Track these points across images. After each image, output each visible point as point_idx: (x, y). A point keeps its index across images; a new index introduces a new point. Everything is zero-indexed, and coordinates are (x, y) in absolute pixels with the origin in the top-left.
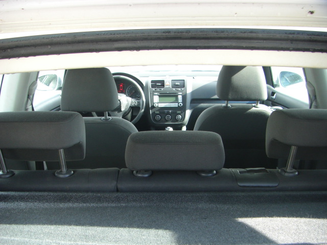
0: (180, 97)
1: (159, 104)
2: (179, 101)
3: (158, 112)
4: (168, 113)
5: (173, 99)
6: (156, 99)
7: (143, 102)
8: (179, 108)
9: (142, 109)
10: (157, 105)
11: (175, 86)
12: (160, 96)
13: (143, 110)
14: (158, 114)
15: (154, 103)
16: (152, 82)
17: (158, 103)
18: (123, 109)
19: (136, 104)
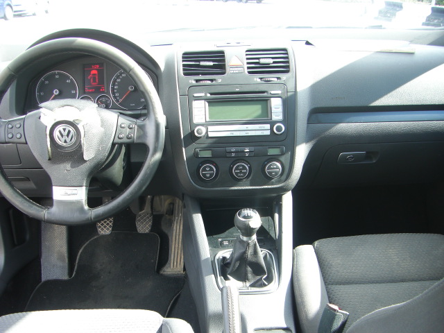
0: (276, 105)
1: (210, 128)
2: (275, 118)
3: (208, 154)
4: (240, 158)
5: (254, 110)
6: (200, 111)
7: (157, 126)
8: (272, 140)
9: (155, 151)
10: (203, 130)
11: (257, 68)
12: (211, 102)
13: (158, 156)
14: (206, 160)
15: (193, 126)
16: (187, 56)
17: (206, 125)
18: (88, 155)
19: (135, 135)
